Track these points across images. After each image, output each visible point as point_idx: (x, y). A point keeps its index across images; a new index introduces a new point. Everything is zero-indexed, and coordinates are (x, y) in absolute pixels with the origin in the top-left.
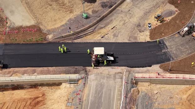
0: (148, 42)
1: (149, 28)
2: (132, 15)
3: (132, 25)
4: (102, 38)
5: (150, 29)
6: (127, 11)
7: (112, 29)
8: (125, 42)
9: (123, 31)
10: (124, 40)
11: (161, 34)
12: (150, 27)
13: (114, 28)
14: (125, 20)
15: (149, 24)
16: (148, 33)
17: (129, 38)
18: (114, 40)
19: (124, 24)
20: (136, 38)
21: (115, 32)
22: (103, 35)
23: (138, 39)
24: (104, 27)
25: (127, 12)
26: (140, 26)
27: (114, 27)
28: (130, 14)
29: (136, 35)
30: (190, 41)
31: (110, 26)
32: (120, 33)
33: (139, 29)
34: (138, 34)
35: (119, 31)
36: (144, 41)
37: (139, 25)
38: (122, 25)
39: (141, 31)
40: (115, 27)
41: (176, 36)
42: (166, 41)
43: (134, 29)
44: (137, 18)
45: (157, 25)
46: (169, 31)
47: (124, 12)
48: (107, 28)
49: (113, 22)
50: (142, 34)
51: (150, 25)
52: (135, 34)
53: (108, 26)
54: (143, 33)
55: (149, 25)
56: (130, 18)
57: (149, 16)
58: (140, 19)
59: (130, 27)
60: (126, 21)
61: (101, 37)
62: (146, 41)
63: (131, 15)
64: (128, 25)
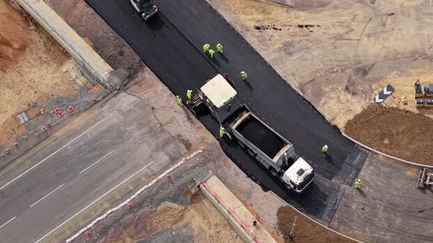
0: (335, 127)
1: (377, 97)
2: (384, 32)
3: (351, 54)
4: (258, 28)
5: (378, 100)
6: (385, 11)
7: (301, 26)
8: (289, 82)
9: (315, 53)
10: (293, 74)
11: (383, 136)
12: (382, 96)
13: (305, 28)
14: (352, 30)
15: (390, 88)
16: (358, 106)
17: (306, 80)
18: (273, 56)
19: (339, 38)
20: (319, 94)
21: (298, 39)
22: (266, 23)
23: (322, 101)
24: (291, 7)
25: (383, 15)
26: (365, 73)
27: (307, 26)
28: (384, 25)
29: (327, 90)
30: (420, 215)
31: (303, 17)
32: (303, 53)
33: (353, 78)
34: (333, 90)
35: (310, 45)
36: (328, 117)
37: (364, 71)
38: (331, 38)
39: (351, 89)
40: (311, 29)
41: (409, 173)
42: (371, 163)
43: (343, 71)
44: (385, 49)
45: (402, 107)
46: (410, 146)
47: (374, 8)
48: (293, 13)
49: (321, 11)
50: (345, 96)
51: (386, 92)
52: (329, 82)
53: (301, 13)
54: (349, 96)
55: (385, 89)
56: (369, 36)
57: (414, 68)
58: (385, 59)
59: (340, 57)
60: (352, 36)
61: (257, 25)
62: (333, 123)
63: (380, 29)
64: (344, 49)
